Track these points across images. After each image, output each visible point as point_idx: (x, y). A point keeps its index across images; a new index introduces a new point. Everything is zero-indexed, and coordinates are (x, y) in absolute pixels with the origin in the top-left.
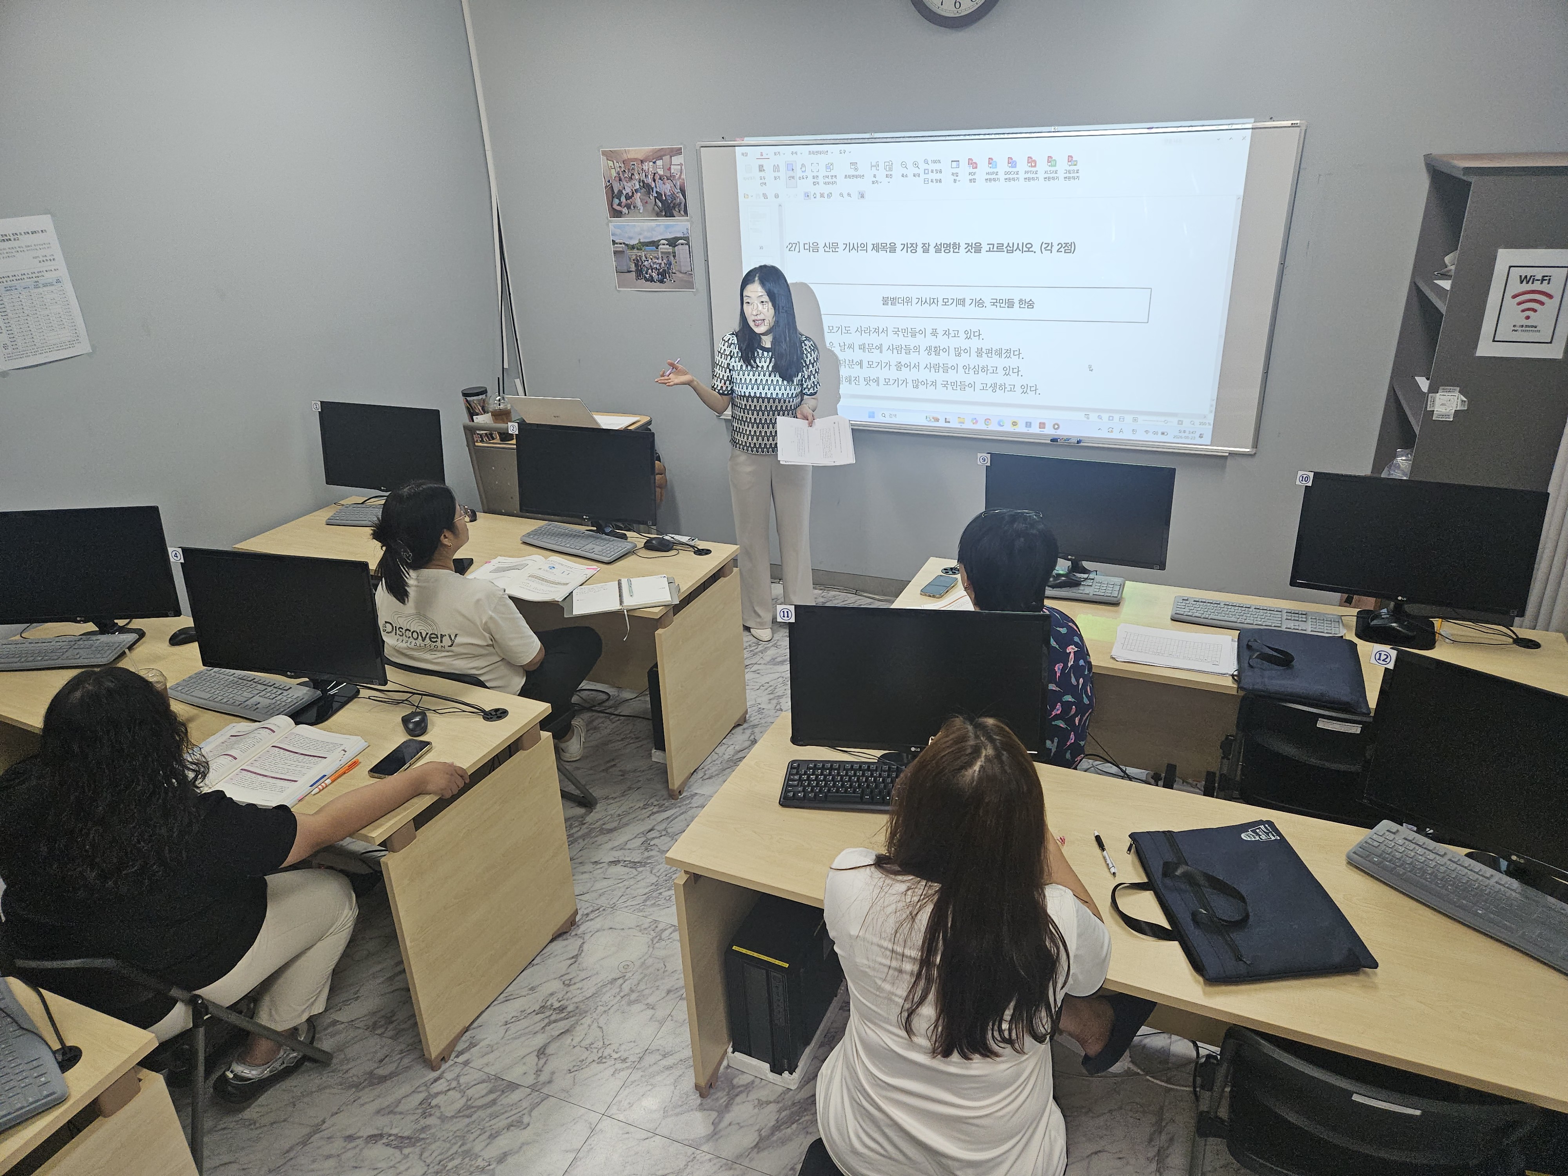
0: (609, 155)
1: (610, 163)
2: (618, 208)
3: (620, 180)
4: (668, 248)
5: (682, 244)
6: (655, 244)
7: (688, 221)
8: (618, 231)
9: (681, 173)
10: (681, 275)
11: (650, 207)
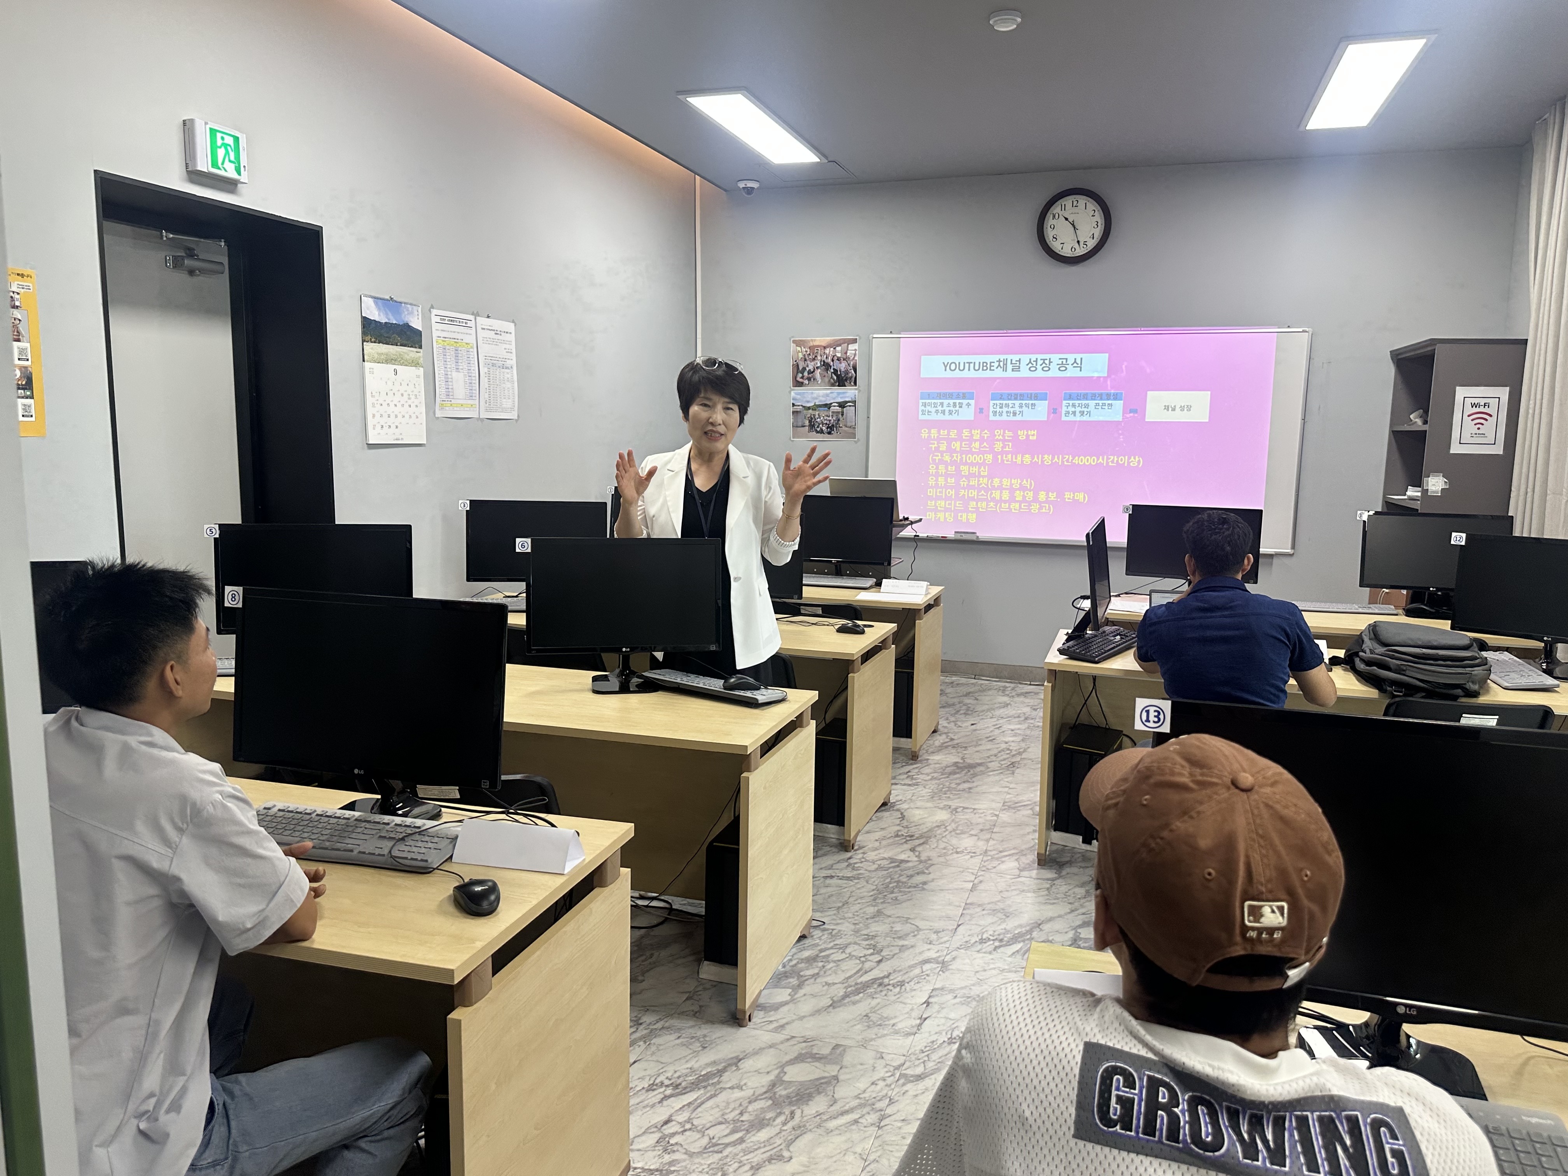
0: (798, 343)
1: (799, 349)
2: (801, 380)
3: (805, 360)
4: (839, 409)
5: (850, 406)
6: (828, 406)
7: (856, 389)
8: (799, 397)
9: (855, 355)
10: (847, 429)
11: (826, 380)
